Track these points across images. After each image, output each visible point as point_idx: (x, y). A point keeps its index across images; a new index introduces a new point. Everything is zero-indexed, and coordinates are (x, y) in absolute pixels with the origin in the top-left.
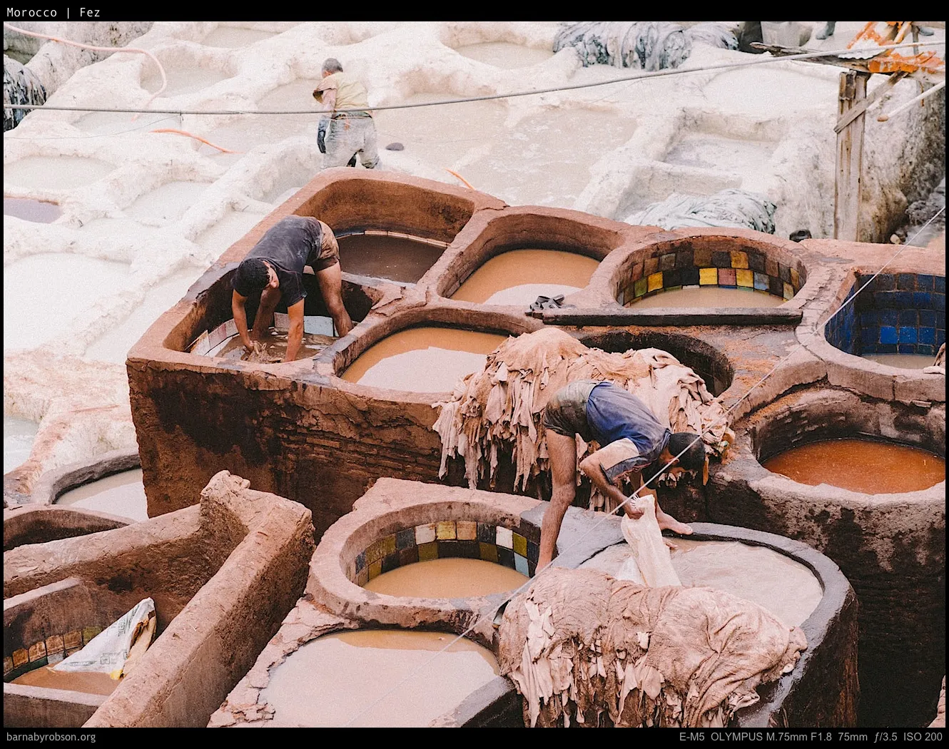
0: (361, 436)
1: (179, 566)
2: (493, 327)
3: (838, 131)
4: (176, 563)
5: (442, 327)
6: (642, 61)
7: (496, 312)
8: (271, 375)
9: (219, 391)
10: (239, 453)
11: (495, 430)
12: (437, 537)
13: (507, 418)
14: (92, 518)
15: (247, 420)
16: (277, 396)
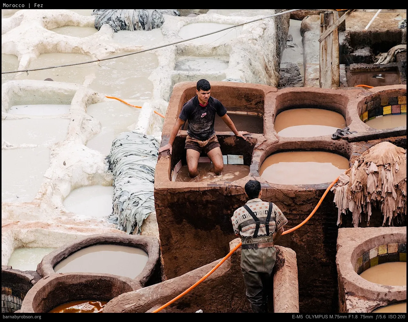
0: (290, 210)
1: (217, 291)
2: (315, 148)
3: (320, 41)
4: (215, 289)
5: (289, 151)
6: (143, 26)
7: (316, 140)
8: (237, 186)
9: (209, 199)
10: (220, 229)
11: (372, 196)
12: (378, 254)
13: (380, 190)
14: (87, 276)
15: (225, 211)
16: (242, 196)
